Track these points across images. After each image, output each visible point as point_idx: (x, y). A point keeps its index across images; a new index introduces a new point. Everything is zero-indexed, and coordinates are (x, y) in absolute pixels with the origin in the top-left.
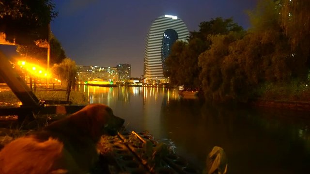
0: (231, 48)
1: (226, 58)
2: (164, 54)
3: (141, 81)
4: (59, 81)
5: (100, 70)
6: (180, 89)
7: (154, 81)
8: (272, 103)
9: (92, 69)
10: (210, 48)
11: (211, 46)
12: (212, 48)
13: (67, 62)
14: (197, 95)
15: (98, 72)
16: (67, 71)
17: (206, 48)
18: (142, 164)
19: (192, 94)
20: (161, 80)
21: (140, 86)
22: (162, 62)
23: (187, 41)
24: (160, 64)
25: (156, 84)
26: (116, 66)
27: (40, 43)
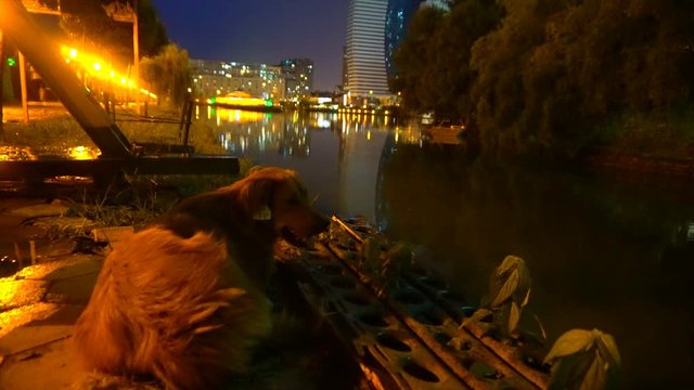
0: (551, 27)
1: (538, 52)
2: (390, 36)
3: (336, 100)
4: (153, 96)
5: (242, 72)
6: (426, 122)
7: (365, 101)
8: (635, 160)
9: (224, 69)
10: (502, 26)
11: (502, 21)
12: (506, 27)
13: (171, 52)
14: (463, 135)
15: (239, 76)
16: (170, 71)
17: (491, 25)
18: (361, 282)
19: (452, 134)
20: (381, 98)
21: (334, 111)
22: (386, 56)
23: (446, 8)
24: (382, 60)
25: (370, 109)
26: (279, 63)
27: (116, 11)
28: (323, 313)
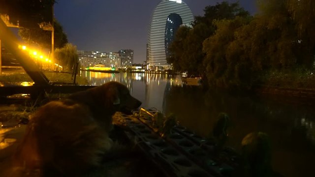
0: (236, 33)
1: (231, 44)
2: (167, 39)
3: (144, 67)
4: (61, 67)
5: (101, 56)
6: (184, 76)
7: (157, 68)
8: (276, 90)
9: (93, 55)
10: (215, 34)
11: (215, 31)
12: (217, 34)
13: (69, 46)
14: (201, 81)
15: (100, 57)
16: (68, 56)
17: (211, 33)
18: (154, 132)
19: (196, 81)
20: (163, 66)
21: (142, 72)
22: (166, 48)
23: (191, 26)
24: (164, 49)
25: (159, 71)
26: (118, 52)
27: (44, 26)
28: (136, 142)
